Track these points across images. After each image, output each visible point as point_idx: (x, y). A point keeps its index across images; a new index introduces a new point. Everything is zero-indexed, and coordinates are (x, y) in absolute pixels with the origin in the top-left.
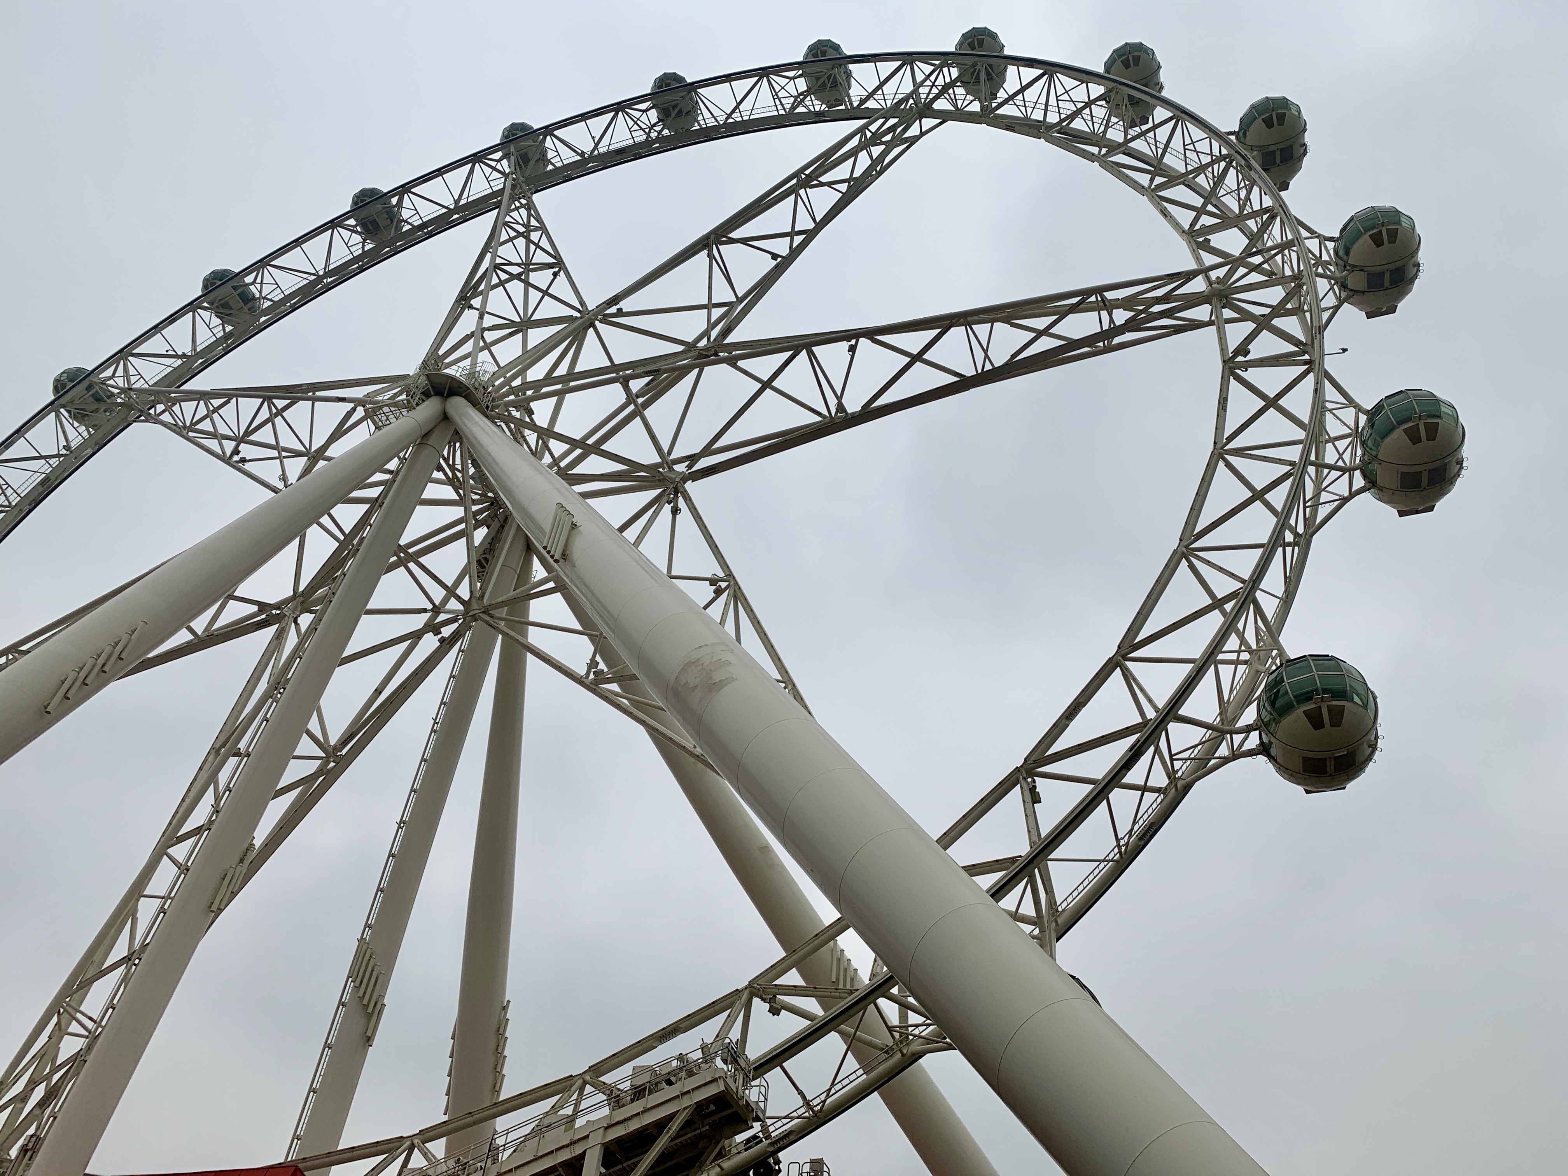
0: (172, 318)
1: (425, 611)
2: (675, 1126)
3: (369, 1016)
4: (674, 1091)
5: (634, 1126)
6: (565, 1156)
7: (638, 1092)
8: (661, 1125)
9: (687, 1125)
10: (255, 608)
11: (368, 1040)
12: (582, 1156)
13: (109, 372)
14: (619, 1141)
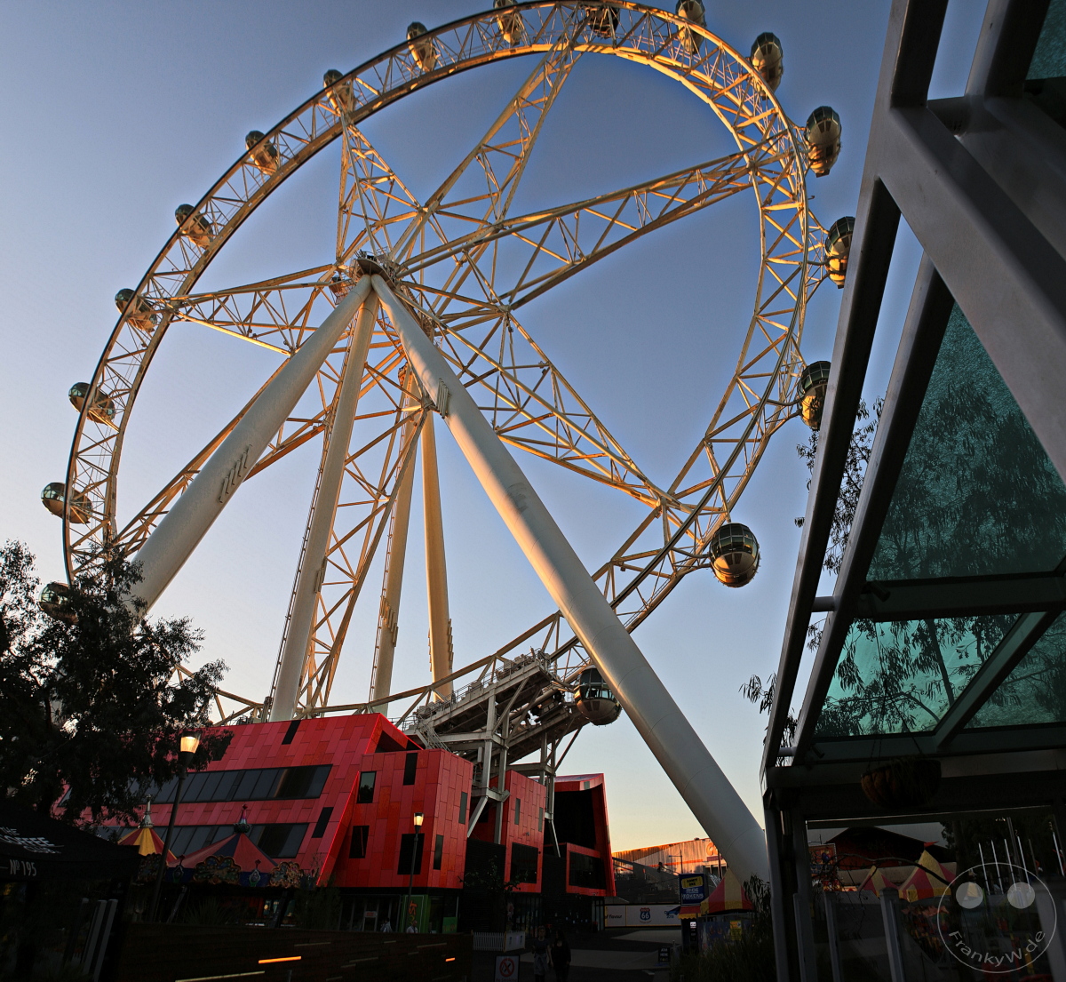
0: (169, 245)
1: (394, 411)
2: (522, 687)
3: (393, 633)
4: (520, 672)
5: (507, 687)
6: (481, 700)
7: (507, 672)
8: (518, 685)
9: (527, 684)
10: (303, 424)
11: (394, 644)
12: (488, 700)
13: (145, 290)
14: (502, 693)
